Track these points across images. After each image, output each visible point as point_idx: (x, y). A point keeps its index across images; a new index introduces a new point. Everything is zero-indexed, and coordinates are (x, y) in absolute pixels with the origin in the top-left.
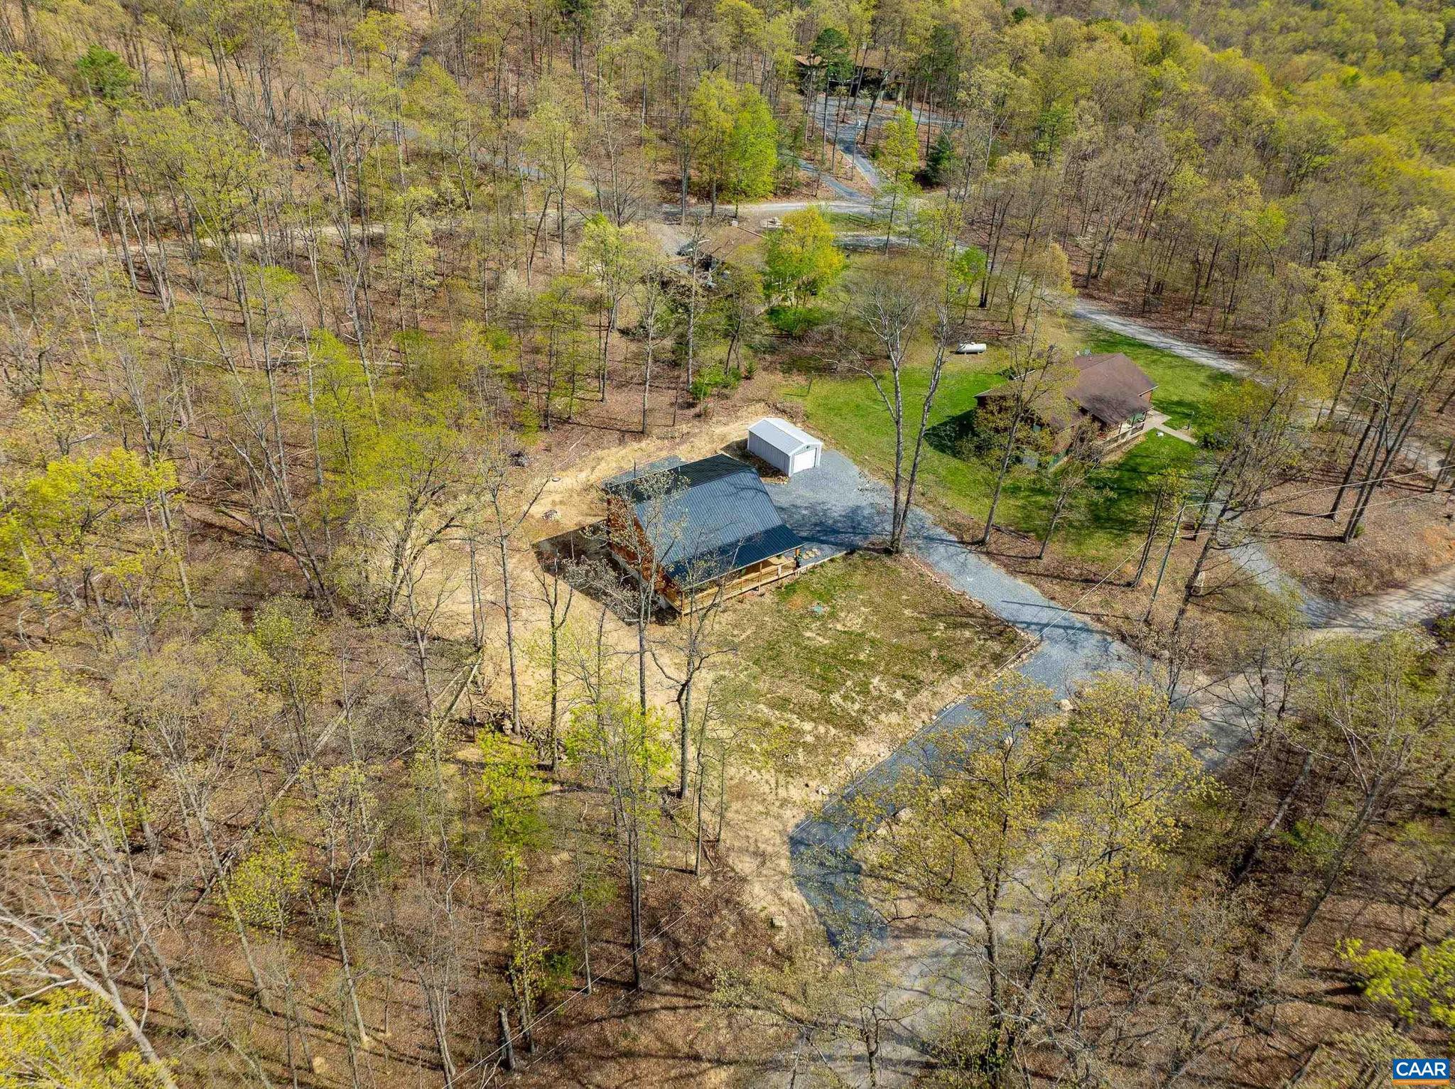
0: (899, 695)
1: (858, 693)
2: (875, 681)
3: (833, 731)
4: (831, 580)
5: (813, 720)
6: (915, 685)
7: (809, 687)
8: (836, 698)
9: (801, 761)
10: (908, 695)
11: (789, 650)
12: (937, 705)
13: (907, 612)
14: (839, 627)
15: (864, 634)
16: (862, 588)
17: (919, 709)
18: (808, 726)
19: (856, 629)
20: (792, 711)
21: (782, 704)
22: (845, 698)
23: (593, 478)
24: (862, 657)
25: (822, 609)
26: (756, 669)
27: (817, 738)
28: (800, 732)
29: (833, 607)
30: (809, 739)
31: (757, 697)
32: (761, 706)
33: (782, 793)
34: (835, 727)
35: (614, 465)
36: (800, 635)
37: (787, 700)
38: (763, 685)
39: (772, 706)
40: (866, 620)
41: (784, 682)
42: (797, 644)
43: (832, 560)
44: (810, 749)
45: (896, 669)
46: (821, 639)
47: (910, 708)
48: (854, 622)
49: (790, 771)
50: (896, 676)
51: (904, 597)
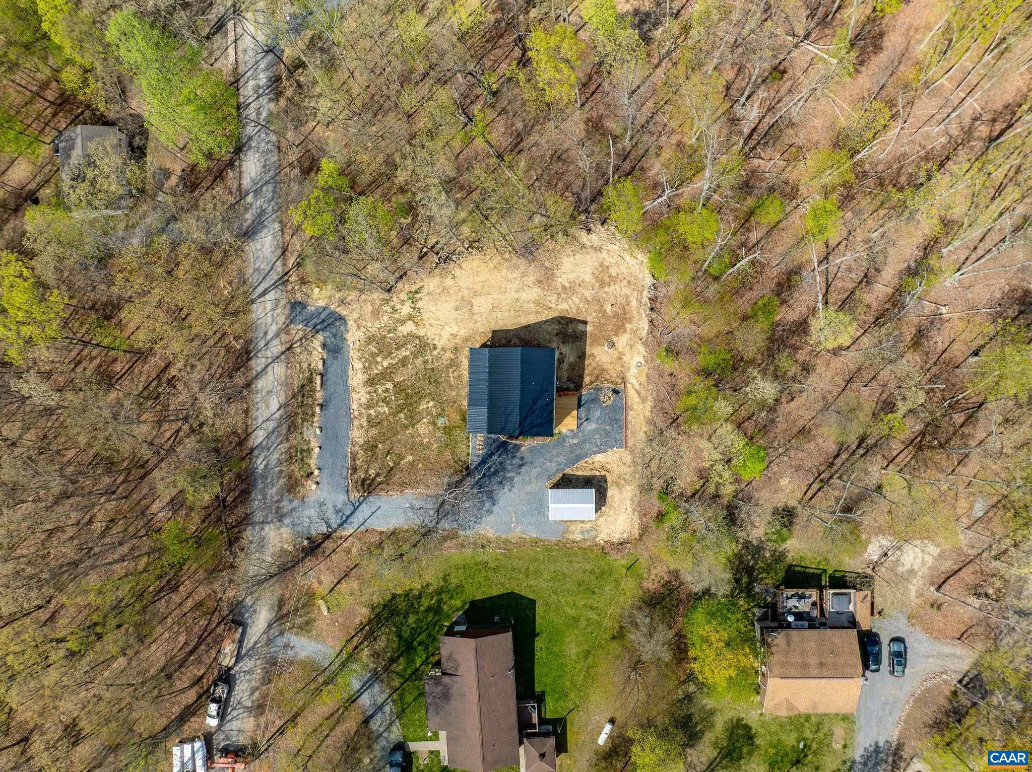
0: (372, 412)
1: (386, 397)
2: (386, 409)
3: (376, 371)
4: (456, 443)
5: (387, 368)
6: (373, 423)
7: (404, 380)
8: (390, 386)
9: (370, 347)
10: (369, 415)
11: (430, 389)
12: (356, 423)
13: (411, 458)
14: (425, 420)
15: (413, 427)
16: (441, 453)
17: (361, 414)
18: (385, 364)
19: (418, 426)
20: (396, 364)
21: (404, 362)
22: (387, 390)
23: (629, 386)
24: (402, 415)
25: (441, 422)
26: (429, 366)
27: (377, 363)
28: (385, 358)
29: (438, 428)
30: (379, 359)
31: (416, 355)
32: (408, 353)
33: (363, 329)
34: (377, 374)
35: (635, 407)
36: (434, 399)
37: (404, 366)
38: (419, 362)
39: (405, 357)
40: (419, 435)
41: (413, 372)
42: (430, 394)
43: (468, 454)
44: (374, 355)
45: (385, 423)
46: (425, 406)
47: (364, 411)
48: (423, 428)
49: (370, 339)
50: (382, 420)
51: (420, 465)
